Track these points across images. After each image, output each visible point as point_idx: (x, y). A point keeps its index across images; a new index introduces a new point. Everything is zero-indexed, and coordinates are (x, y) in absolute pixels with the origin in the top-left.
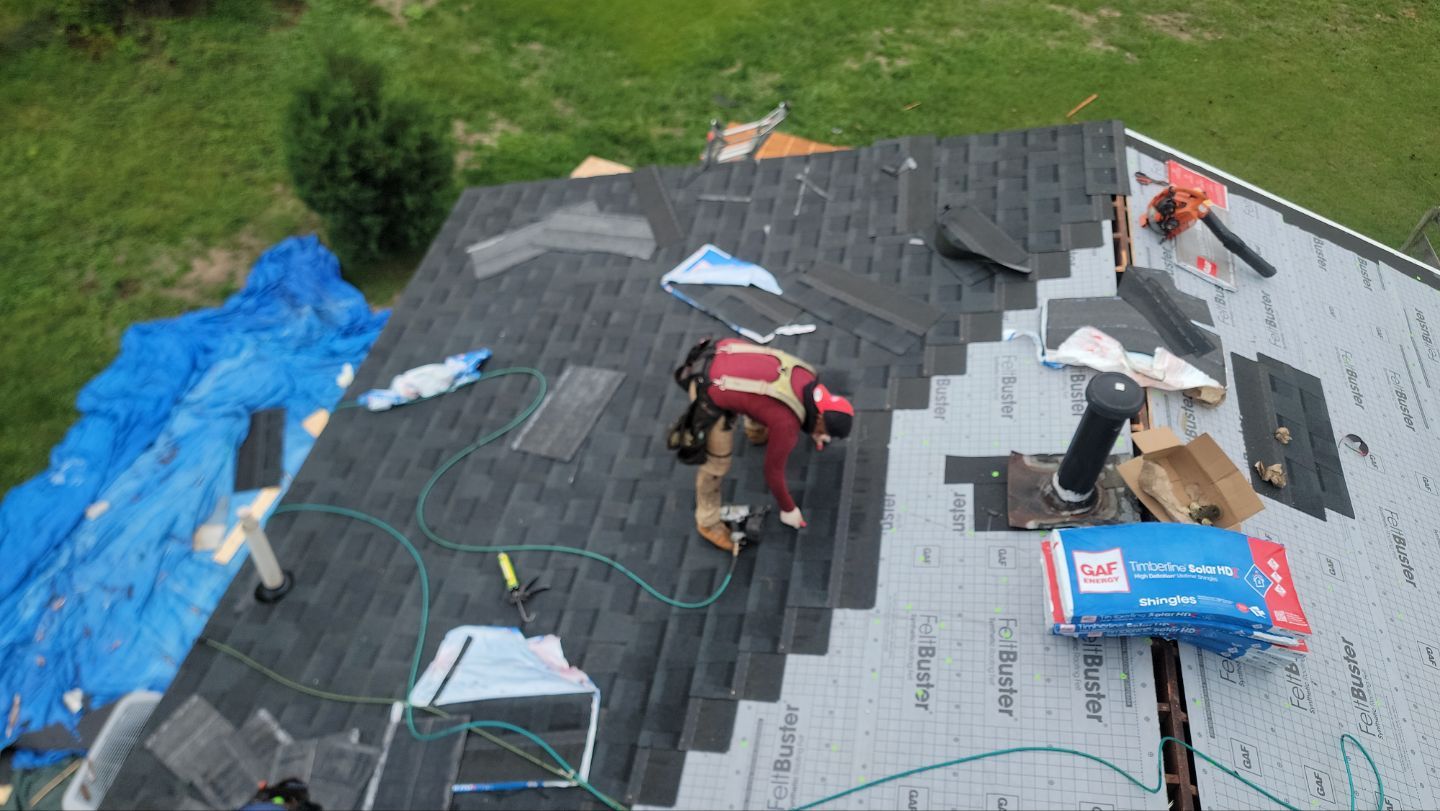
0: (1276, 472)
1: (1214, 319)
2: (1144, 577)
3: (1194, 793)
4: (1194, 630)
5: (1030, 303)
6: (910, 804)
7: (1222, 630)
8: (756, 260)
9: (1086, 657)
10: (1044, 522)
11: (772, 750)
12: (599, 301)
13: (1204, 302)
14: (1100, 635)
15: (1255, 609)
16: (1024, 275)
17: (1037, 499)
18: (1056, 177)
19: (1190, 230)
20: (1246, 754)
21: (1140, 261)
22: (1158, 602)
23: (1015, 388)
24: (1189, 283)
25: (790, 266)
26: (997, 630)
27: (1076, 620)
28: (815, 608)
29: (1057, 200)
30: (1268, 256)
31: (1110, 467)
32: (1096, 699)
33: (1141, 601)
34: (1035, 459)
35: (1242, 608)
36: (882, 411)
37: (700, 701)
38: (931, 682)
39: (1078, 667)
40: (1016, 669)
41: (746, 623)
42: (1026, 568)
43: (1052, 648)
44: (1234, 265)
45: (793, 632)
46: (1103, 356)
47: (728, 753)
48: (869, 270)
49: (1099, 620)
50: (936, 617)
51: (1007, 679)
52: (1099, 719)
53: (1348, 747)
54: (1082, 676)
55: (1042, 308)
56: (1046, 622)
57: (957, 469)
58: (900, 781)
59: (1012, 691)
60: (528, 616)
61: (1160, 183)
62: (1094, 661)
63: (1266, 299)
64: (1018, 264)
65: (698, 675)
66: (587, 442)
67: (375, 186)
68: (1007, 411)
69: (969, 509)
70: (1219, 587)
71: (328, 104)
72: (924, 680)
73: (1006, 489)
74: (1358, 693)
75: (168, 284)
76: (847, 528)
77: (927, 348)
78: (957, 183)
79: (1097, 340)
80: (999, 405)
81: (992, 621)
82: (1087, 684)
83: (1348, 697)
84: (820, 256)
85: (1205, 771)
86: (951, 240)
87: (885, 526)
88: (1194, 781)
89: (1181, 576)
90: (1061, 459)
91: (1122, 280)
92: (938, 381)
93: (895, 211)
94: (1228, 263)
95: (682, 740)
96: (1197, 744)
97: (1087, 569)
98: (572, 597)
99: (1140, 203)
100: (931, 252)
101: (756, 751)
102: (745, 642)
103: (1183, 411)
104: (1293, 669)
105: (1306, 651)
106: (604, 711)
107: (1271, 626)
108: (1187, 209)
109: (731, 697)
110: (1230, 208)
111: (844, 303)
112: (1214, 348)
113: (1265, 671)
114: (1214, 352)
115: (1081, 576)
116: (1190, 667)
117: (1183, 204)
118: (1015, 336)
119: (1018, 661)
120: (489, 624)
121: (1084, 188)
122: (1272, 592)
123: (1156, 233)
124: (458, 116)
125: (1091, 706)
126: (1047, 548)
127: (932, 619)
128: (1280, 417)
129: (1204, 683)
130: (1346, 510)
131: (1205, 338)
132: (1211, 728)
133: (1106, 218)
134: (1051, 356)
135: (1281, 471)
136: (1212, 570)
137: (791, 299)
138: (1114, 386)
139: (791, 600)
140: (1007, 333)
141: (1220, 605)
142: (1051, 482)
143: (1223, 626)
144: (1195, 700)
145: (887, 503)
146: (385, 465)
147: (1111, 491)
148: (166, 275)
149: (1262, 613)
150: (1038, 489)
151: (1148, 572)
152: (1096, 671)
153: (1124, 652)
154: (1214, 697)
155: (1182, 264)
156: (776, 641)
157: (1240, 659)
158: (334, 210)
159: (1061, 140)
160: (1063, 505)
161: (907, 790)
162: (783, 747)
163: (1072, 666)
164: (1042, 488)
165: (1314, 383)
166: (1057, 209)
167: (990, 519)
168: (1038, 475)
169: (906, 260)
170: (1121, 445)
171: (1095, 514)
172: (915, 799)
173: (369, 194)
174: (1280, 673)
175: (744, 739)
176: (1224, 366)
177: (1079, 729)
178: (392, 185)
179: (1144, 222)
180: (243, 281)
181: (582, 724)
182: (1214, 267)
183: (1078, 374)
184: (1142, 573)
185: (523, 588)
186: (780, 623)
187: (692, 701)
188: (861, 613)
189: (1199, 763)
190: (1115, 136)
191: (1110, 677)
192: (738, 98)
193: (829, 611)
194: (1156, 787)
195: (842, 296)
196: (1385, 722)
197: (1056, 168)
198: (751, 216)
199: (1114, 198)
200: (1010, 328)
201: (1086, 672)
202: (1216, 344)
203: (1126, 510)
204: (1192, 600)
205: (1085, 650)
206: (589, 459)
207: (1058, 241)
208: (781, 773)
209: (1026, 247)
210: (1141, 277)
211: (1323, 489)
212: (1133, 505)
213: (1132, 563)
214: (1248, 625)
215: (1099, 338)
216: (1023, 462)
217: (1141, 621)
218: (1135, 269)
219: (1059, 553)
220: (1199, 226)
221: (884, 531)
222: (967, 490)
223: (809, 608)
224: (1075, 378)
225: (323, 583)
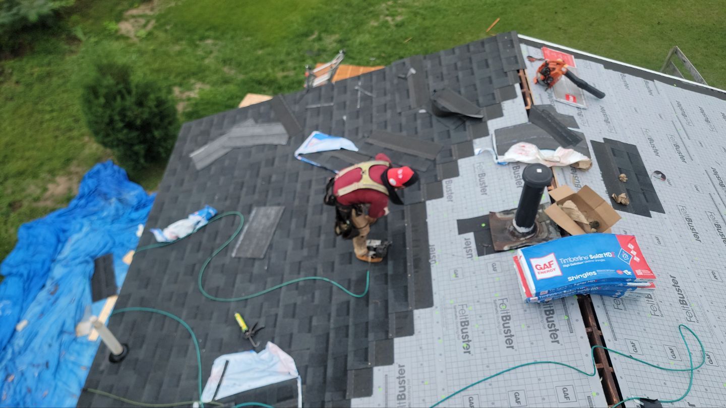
0: (623, 197)
1: (579, 125)
2: (568, 266)
3: (612, 371)
4: (598, 288)
5: (486, 134)
6: (470, 405)
7: (611, 285)
8: (342, 135)
9: (545, 311)
10: (512, 245)
11: (395, 390)
12: (264, 171)
13: (572, 117)
14: (551, 299)
15: (626, 271)
16: (480, 120)
17: (507, 234)
18: (487, 66)
19: (558, 82)
20: (634, 346)
21: (537, 102)
22: (577, 277)
23: (486, 179)
24: (564, 109)
25: (360, 135)
26: (498, 306)
27: (537, 294)
28: (403, 312)
29: (490, 77)
30: (600, 88)
31: (540, 211)
32: (554, 332)
33: (569, 278)
34: (502, 214)
35: (620, 272)
36: (420, 202)
37: (353, 371)
38: (470, 339)
39: (542, 317)
40: (511, 324)
41: (370, 326)
42: (507, 271)
43: (528, 309)
44: (584, 95)
45: (394, 326)
46: (527, 155)
47: (373, 396)
48: (401, 131)
49: (549, 292)
50: (466, 305)
51: (508, 330)
52: (558, 342)
53: (683, 331)
54: (545, 321)
55: (492, 135)
56: (522, 296)
57: (464, 226)
58: (463, 393)
59: (512, 336)
60: (256, 344)
61: (540, 60)
62: (550, 313)
63: (603, 110)
64: (476, 114)
65: (350, 359)
66: (271, 246)
67: (137, 129)
68: (484, 191)
69: (473, 246)
70: (606, 264)
71: (103, 91)
72: (466, 339)
73: (490, 232)
74: (683, 302)
75: (37, 200)
76: (412, 267)
77: (437, 166)
78: (438, 77)
79: (523, 148)
80: (479, 189)
81: (495, 301)
82: (549, 325)
83: (679, 305)
84: (374, 127)
85: (615, 359)
86: (440, 107)
87: (432, 263)
88: (611, 365)
89: (587, 262)
90: (515, 211)
91: (530, 113)
92: (446, 182)
93: (408, 97)
94: (580, 95)
95: (348, 394)
96: (609, 345)
97: (538, 267)
98: (277, 330)
99: (532, 72)
100: (431, 116)
101: (386, 392)
102: (371, 336)
103: (572, 175)
104: (649, 297)
105: (654, 287)
106: (305, 386)
107: (636, 279)
108: (556, 71)
109: (369, 367)
110: (577, 66)
111: (391, 150)
112: (582, 140)
113: (636, 300)
114: (583, 141)
115: (536, 271)
116: (598, 307)
117: (554, 69)
118: (481, 152)
119: (511, 320)
120: (236, 351)
121: (503, 69)
122: (633, 261)
123: (543, 86)
124: (175, 85)
125: (552, 336)
126: (516, 259)
127: (465, 306)
128: (620, 169)
129: (607, 313)
130: (660, 210)
131: (576, 135)
132: (614, 335)
133: (516, 83)
134: (501, 159)
135: (625, 197)
136: (601, 256)
137: (363, 152)
138: (536, 171)
139: (390, 311)
140: (476, 151)
141: (608, 273)
142: (512, 224)
143: (612, 283)
144: (603, 323)
145: (431, 250)
146: (166, 278)
147: (543, 223)
148: (35, 196)
149: (630, 273)
150: (506, 229)
151: (569, 263)
152: (552, 317)
153: (564, 305)
154: (613, 319)
155: (558, 100)
156: (387, 332)
157: (622, 297)
158: (118, 146)
159: (487, 46)
160: (520, 235)
161: (468, 397)
162: (400, 387)
163: (540, 317)
164: (508, 228)
165: (634, 148)
166: (491, 82)
167: (485, 248)
168: (504, 222)
169: (419, 122)
170: (545, 199)
171: (537, 237)
172: (472, 401)
173: (134, 134)
174: (643, 300)
175: (379, 387)
176: (588, 148)
177: (549, 349)
178: (146, 127)
179: (536, 81)
180: (77, 191)
181: (293, 395)
182: (574, 98)
183: (516, 166)
184: (567, 264)
185: (250, 330)
186: (388, 323)
187: (349, 372)
188: (428, 310)
189: (611, 355)
190: (513, 39)
191: (559, 319)
192: (319, 50)
193: (412, 312)
194: (594, 373)
195: (389, 146)
196: (698, 314)
197: (486, 61)
198: (335, 112)
199: (518, 71)
200: (477, 148)
201: (547, 319)
202: (582, 137)
203: (553, 232)
204: (594, 273)
205: (544, 308)
206: (273, 255)
207: (494, 99)
208: (401, 401)
209: (478, 104)
210: (539, 110)
211: (647, 201)
212: (555, 229)
213: (561, 259)
214: (624, 280)
215: (524, 146)
216: (496, 217)
217: (571, 289)
218: (535, 106)
219: (523, 261)
220: (564, 79)
221: (432, 265)
222: (471, 236)
223: (400, 312)
224: (515, 168)
225: (144, 347)
